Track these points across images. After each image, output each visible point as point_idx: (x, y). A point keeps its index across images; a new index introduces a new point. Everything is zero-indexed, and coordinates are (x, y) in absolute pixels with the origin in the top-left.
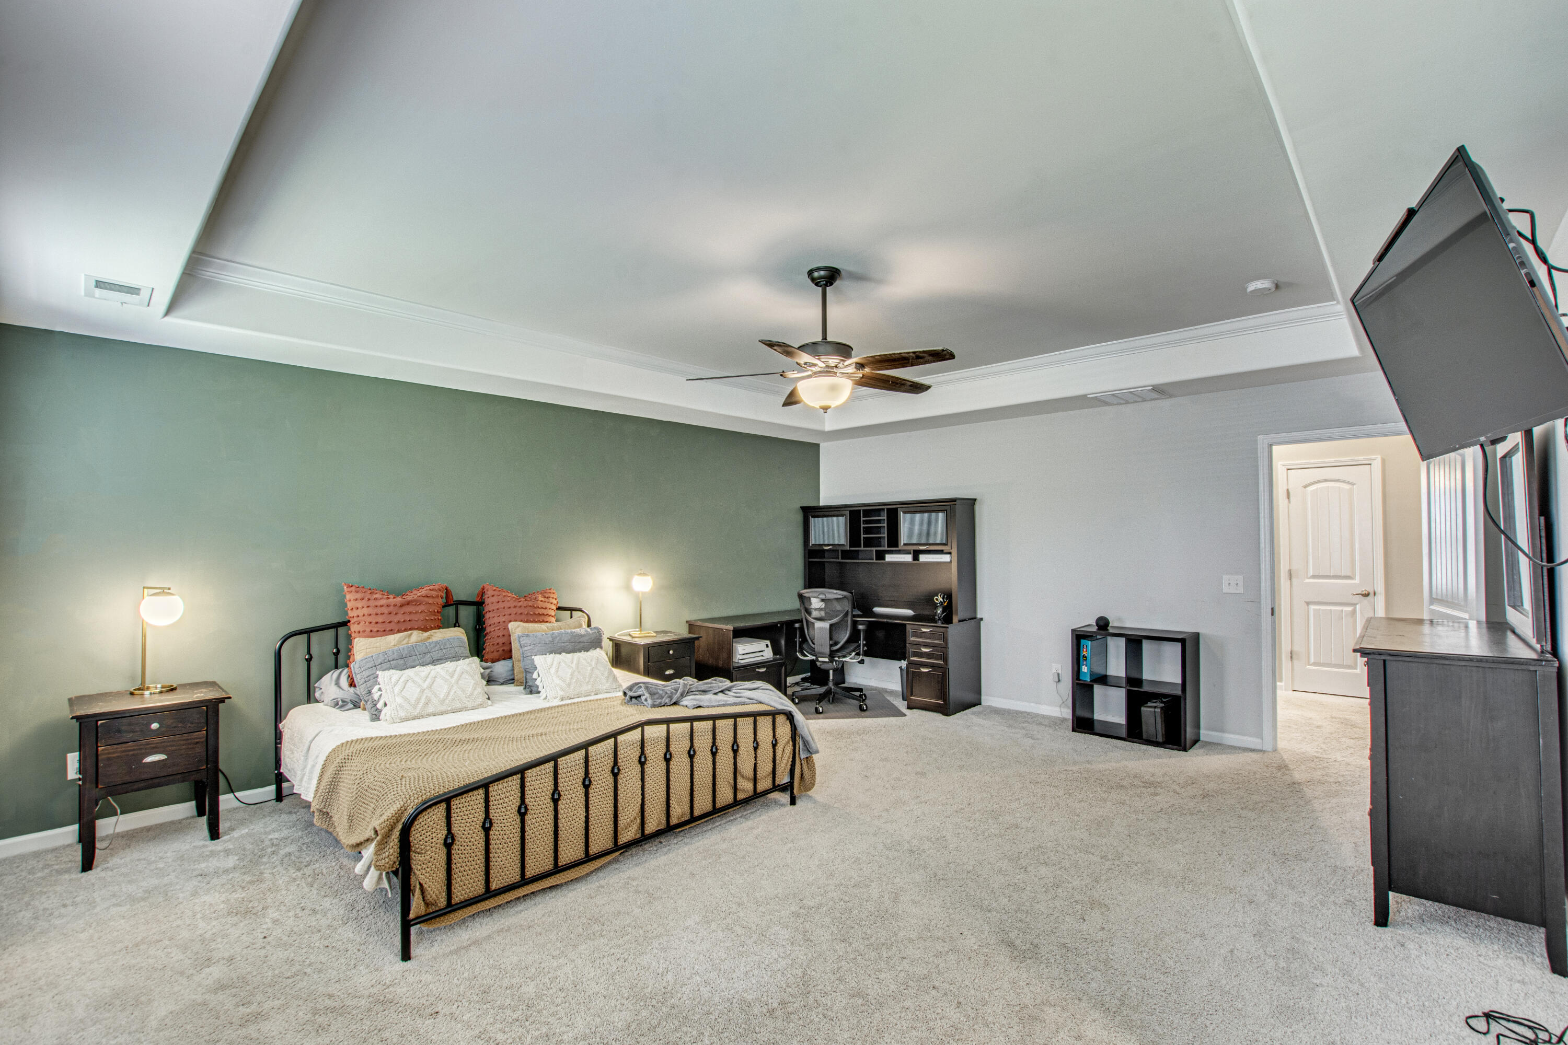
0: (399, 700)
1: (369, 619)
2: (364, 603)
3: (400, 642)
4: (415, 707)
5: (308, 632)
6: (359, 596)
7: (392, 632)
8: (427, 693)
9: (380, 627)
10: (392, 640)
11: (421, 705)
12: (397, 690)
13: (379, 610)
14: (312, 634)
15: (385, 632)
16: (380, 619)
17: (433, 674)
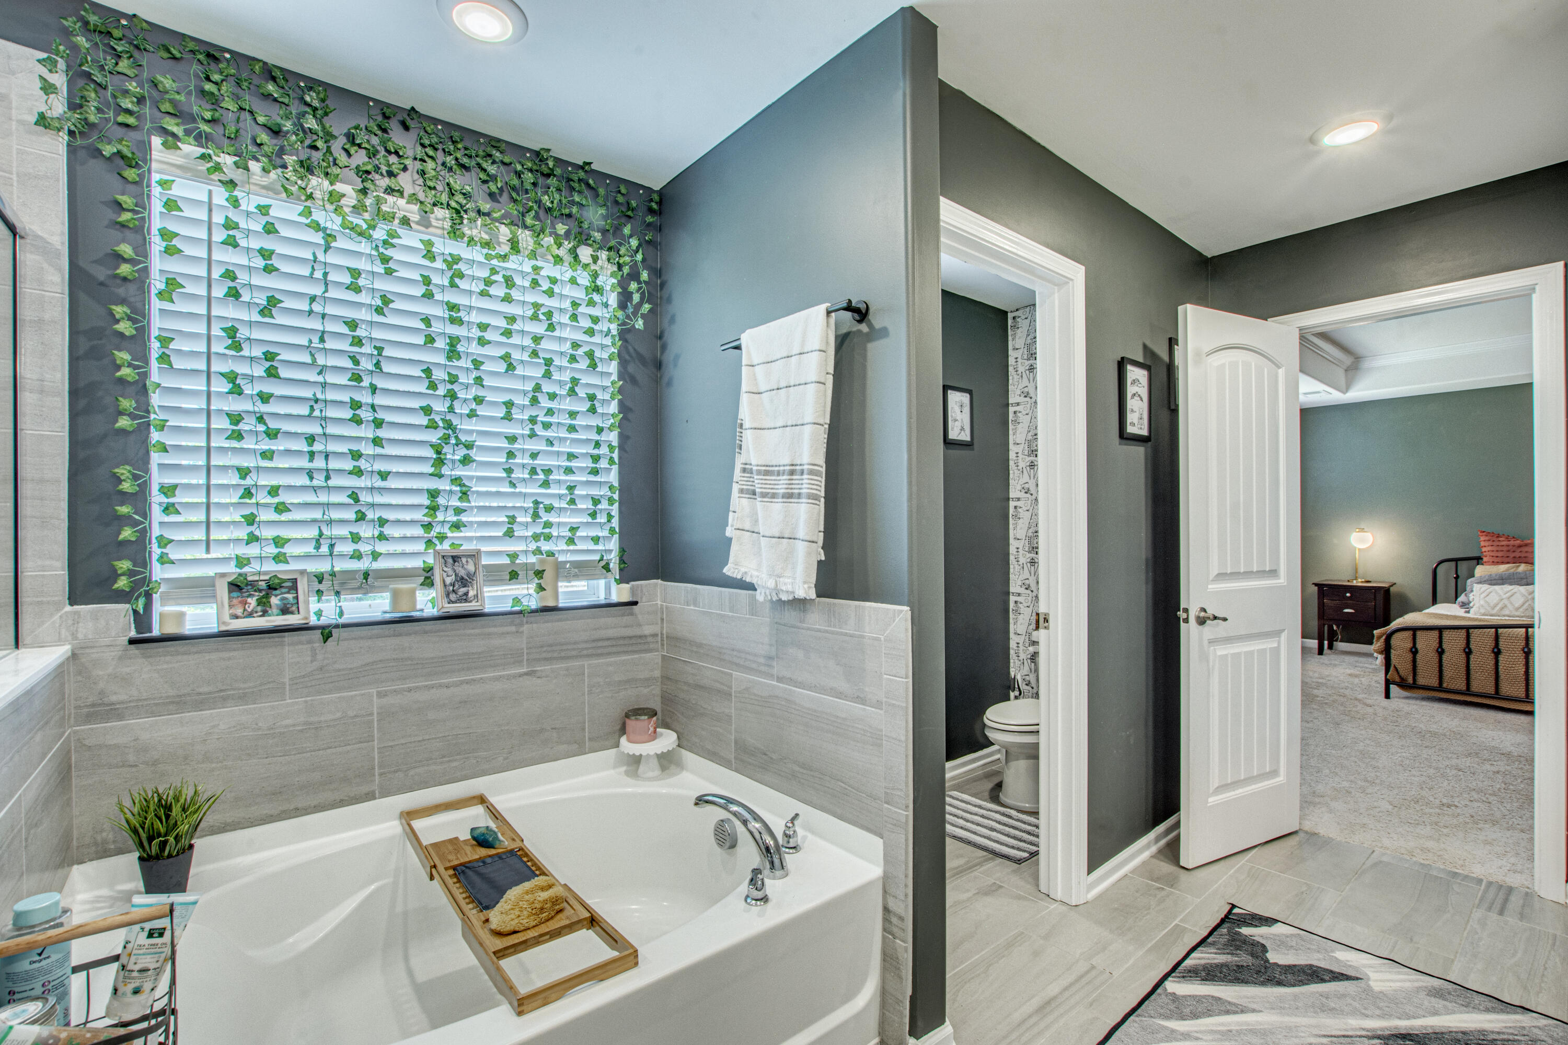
0: (1482, 602)
1: (1492, 554)
2: (1490, 543)
3: (1507, 570)
4: (1493, 608)
5: (1456, 560)
6: (1487, 538)
7: (1503, 563)
8: (1506, 602)
9: (1496, 560)
10: (1502, 568)
11: (1498, 608)
12: (1482, 596)
13: (1501, 548)
14: (1459, 562)
15: (1498, 563)
16: (1500, 554)
17: (1515, 590)
